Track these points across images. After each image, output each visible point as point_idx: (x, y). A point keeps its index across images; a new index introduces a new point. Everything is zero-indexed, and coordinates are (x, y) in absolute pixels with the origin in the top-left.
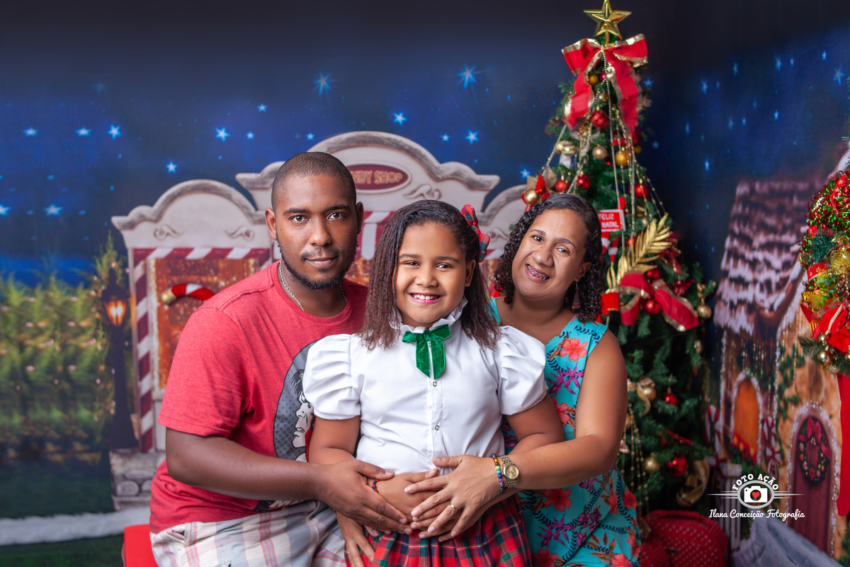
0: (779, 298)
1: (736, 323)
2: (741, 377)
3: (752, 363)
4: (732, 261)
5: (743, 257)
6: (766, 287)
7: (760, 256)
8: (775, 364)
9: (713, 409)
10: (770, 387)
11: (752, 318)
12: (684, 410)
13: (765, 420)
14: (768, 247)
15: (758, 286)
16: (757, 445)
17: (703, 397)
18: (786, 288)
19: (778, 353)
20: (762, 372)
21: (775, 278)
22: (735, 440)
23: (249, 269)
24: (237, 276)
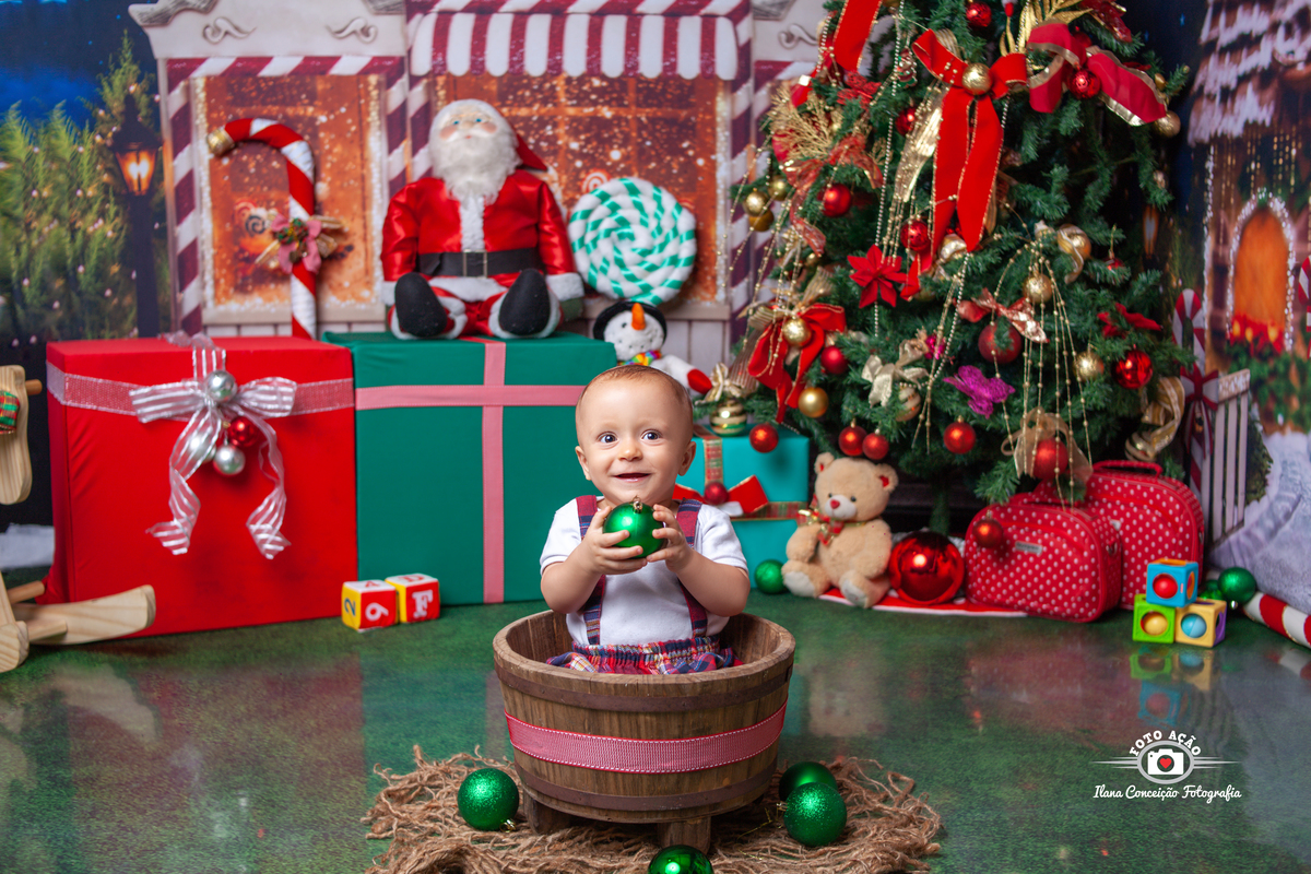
23: (368, 93)
24: (346, 104)
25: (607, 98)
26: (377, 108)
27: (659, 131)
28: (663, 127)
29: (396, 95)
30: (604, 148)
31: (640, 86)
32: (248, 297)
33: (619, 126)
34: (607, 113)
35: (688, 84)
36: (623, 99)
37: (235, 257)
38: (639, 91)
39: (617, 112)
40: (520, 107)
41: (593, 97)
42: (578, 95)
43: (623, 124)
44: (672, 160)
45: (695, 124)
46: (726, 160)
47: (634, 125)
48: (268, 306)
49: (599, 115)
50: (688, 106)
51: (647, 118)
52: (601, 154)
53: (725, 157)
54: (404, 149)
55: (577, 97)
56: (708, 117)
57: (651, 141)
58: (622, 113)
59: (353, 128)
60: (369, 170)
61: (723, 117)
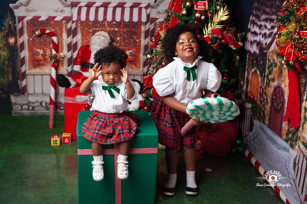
0: (269, 40)
1: (252, 50)
2: (253, 70)
3: (258, 66)
4: (252, 25)
5: (256, 24)
6: (265, 35)
7: (263, 23)
8: (266, 65)
9: (242, 82)
10: (264, 74)
11: (258, 48)
12: (231, 82)
13: (261, 87)
14: (266, 20)
15: (261, 35)
16: (258, 96)
17: (239, 78)
18: (272, 36)
19: (267, 62)
20: (261, 69)
21: (268, 32)
22: (250, 94)
23: (63, 25)
24: (58, 27)
25: (117, 26)
26: (65, 28)
27: (128, 33)
28: (129, 33)
29: (69, 25)
30: (116, 37)
31: (124, 23)
32: (36, 69)
33: (119, 32)
34: (117, 29)
35: (135, 23)
36: (120, 26)
37: (33, 60)
38: (124, 24)
39: (119, 29)
40: (97, 28)
41: (113, 26)
42: (110, 25)
43: (120, 32)
44: (131, 40)
45: (136, 32)
46: (143, 40)
47: (122, 32)
48: (40, 71)
49: (115, 30)
50: (135, 28)
51: (126, 31)
52: (115, 39)
53: (143, 39)
54: (71, 37)
55: (110, 26)
56: (139, 31)
57: (126, 36)
58: (120, 29)
59: (60, 32)
60: (63, 42)
61: (143, 30)
